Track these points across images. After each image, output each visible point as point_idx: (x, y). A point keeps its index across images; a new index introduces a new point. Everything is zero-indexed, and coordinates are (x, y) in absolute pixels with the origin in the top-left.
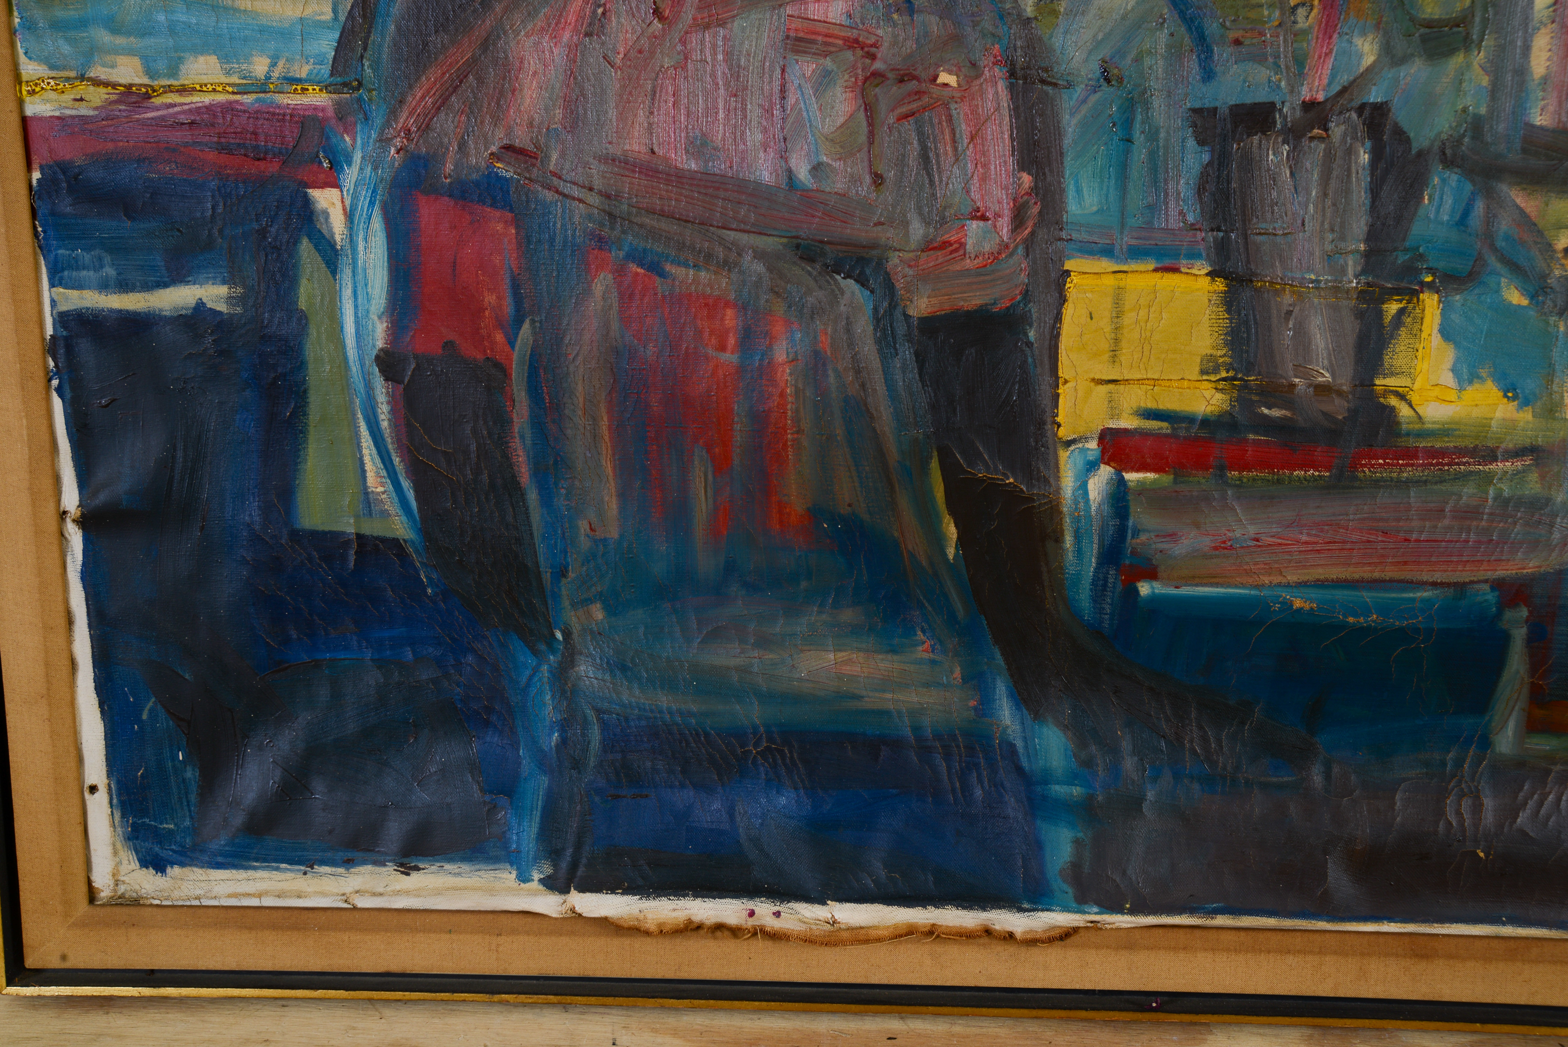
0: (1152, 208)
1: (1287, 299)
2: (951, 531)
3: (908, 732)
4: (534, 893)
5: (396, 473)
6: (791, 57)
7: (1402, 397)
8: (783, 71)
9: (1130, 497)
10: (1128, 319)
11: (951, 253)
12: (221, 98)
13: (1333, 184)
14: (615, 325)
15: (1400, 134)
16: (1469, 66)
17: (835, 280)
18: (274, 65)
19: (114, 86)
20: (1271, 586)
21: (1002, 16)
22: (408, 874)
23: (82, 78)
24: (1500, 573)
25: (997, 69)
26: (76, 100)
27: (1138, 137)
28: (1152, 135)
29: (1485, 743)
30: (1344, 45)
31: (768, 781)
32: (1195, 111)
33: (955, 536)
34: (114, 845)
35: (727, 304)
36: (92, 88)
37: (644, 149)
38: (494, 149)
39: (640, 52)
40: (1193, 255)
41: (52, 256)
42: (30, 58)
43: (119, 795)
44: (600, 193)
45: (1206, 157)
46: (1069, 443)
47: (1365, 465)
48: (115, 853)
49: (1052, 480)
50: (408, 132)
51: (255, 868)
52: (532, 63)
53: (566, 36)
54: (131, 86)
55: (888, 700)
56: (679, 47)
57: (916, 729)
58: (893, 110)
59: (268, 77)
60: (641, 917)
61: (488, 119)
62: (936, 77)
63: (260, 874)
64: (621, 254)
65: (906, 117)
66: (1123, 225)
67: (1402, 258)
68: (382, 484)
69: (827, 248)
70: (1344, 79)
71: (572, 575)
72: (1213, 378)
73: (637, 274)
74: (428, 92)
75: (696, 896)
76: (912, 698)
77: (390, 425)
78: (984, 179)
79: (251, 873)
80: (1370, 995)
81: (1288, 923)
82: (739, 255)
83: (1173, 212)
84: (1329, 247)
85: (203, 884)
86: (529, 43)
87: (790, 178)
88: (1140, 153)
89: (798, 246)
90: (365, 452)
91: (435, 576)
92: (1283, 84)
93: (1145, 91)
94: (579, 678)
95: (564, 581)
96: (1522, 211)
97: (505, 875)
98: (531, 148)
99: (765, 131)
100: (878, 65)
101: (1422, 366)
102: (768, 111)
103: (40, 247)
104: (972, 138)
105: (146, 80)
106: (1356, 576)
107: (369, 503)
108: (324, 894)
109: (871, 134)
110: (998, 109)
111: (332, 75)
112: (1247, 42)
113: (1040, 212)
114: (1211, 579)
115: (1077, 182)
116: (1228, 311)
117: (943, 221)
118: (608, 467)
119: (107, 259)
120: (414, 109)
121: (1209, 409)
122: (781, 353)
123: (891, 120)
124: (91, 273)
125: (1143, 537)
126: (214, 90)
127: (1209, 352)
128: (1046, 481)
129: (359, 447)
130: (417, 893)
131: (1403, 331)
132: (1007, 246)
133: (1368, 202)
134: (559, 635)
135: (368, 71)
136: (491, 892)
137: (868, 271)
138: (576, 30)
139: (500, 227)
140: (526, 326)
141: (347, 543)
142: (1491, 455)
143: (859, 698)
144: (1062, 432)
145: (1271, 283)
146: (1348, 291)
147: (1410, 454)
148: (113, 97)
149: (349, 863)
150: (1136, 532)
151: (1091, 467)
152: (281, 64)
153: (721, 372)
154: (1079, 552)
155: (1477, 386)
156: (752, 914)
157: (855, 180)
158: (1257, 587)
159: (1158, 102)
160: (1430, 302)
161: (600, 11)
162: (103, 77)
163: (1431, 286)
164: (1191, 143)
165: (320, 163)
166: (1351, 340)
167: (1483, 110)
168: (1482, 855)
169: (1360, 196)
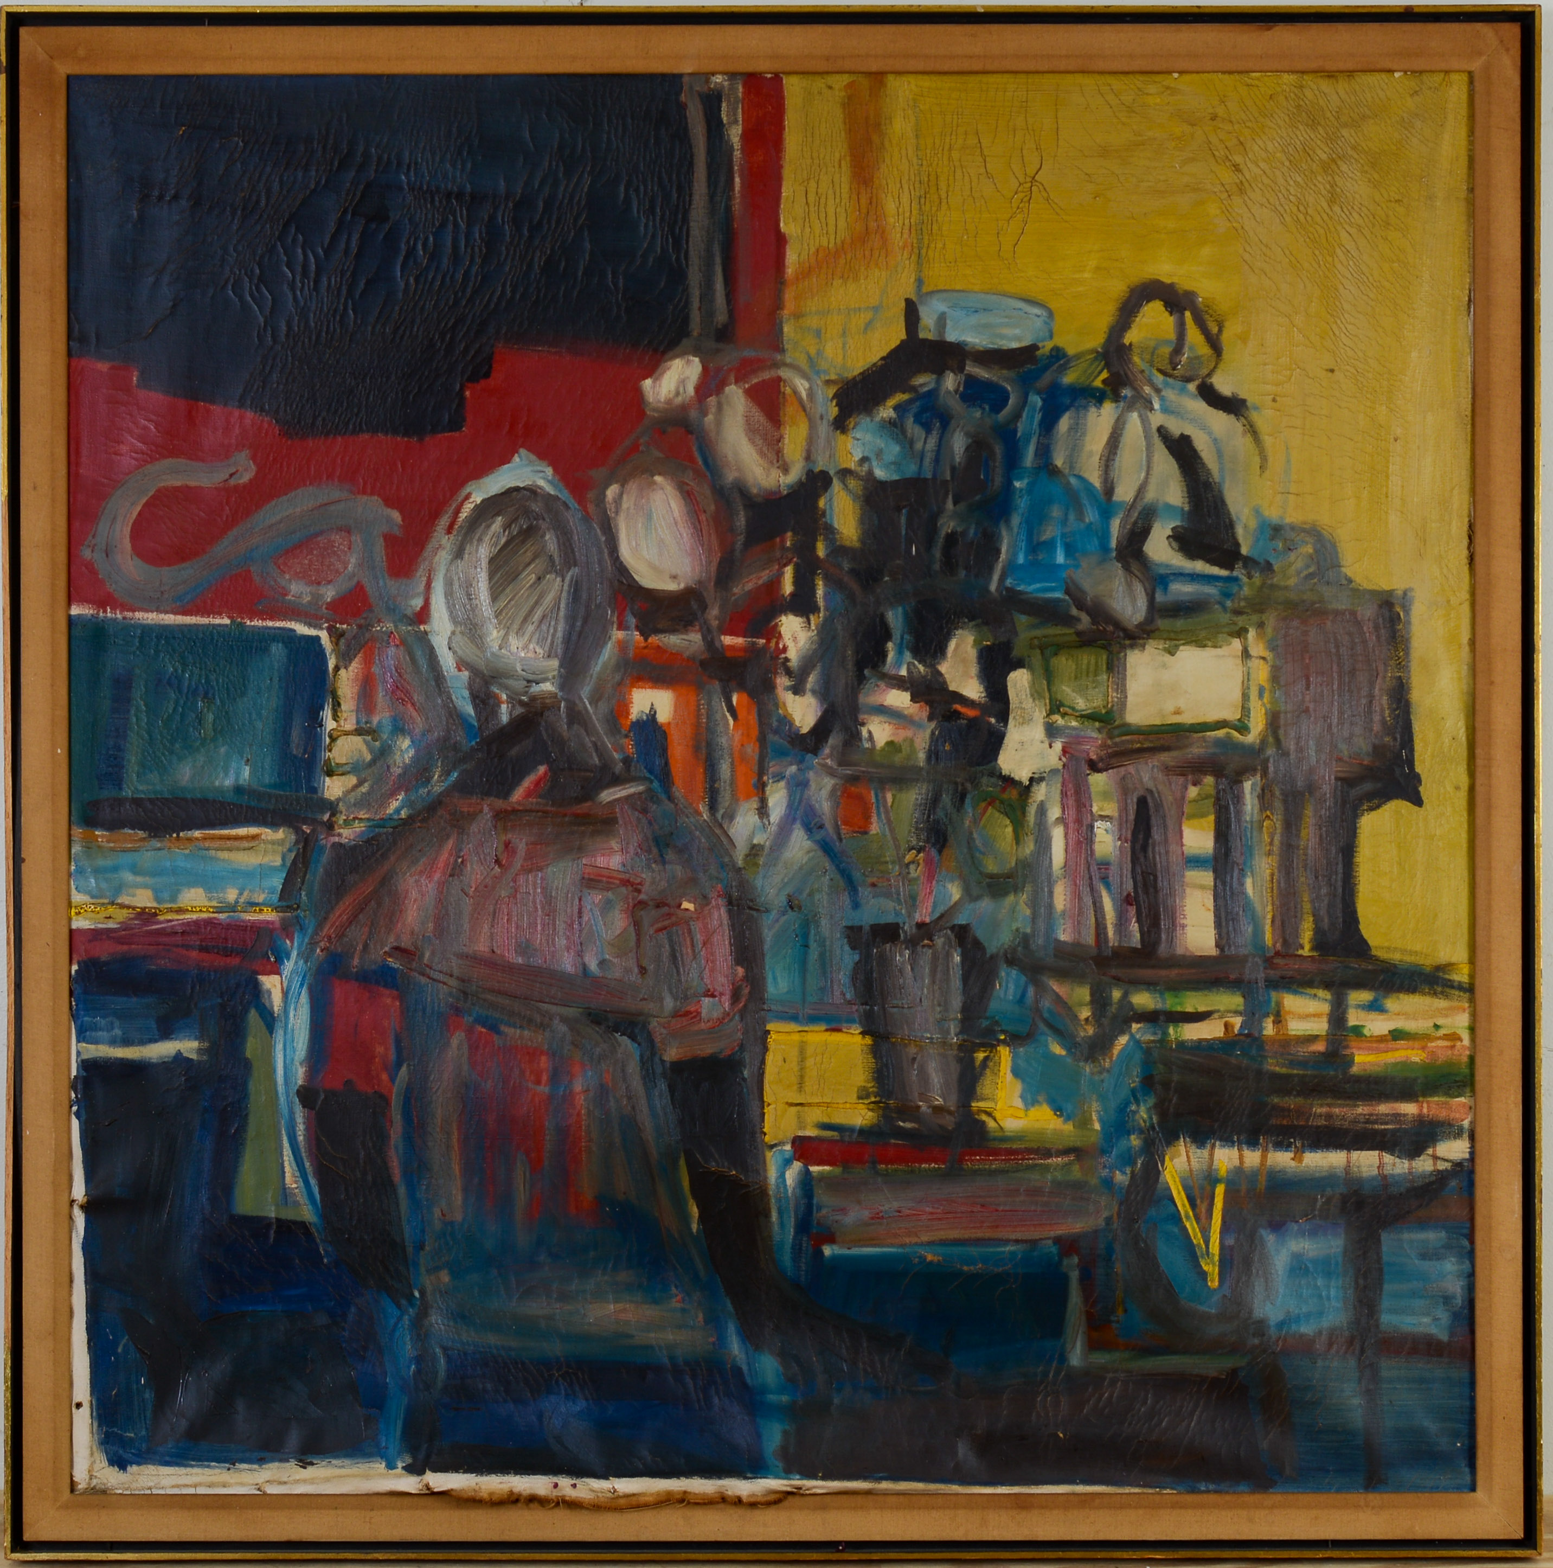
0: (822, 989)
1: (912, 1050)
2: (695, 1211)
3: (666, 1360)
4: (399, 1476)
5: (306, 1174)
6: (586, 891)
7: (989, 1114)
8: (580, 900)
9: (813, 1183)
10: (810, 1062)
11: (692, 1018)
12: (204, 916)
13: (939, 976)
14: (466, 1067)
15: (977, 944)
16: (1017, 903)
17: (615, 1037)
18: (241, 894)
19: (134, 908)
20: (911, 1245)
21: (723, 866)
22: (305, 1468)
23: (112, 903)
24: (1059, 1232)
25: (720, 900)
26: (106, 918)
27: (813, 945)
28: (822, 943)
29: (1063, 1358)
30: (941, 888)
31: (567, 1395)
32: (847, 927)
33: (697, 1215)
34: (91, 1448)
35: (542, 1053)
36: (118, 910)
37: (487, 949)
38: (387, 949)
39: (486, 887)
40: (851, 1021)
41: (79, 1022)
42: (79, 892)
43: (98, 1409)
44: (458, 978)
45: (857, 957)
46: (772, 1147)
47: (967, 1160)
48: (92, 1454)
49: (761, 1172)
50: (329, 938)
51: (192, 1466)
52: (414, 894)
53: (437, 877)
54: (145, 908)
55: (653, 1337)
56: (512, 884)
57: (671, 1358)
58: (652, 926)
59: (237, 902)
60: (477, 1488)
61: (383, 930)
62: (680, 905)
63: (196, 1470)
64: (471, 1019)
65: (660, 930)
66: (804, 1001)
67: (985, 1023)
68: (296, 1182)
69: (609, 1015)
70: (941, 909)
71: (427, 1248)
72: (866, 1101)
73: (481, 1032)
74: (344, 911)
75: (516, 1474)
76: (670, 1336)
77: (304, 1139)
78: (712, 971)
79: (189, 1470)
80: (990, 1539)
81: (932, 1487)
82: (551, 1019)
83: (837, 993)
84: (938, 1016)
85: (154, 1478)
86: (411, 881)
87: (585, 969)
88: (814, 954)
89: (590, 1014)
90: (286, 1158)
91: (330, 1249)
92: (903, 911)
93: (816, 915)
94: (431, 1325)
95: (422, 1253)
96: (1057, 995)
97: (377, 1465)
98: (412, 948)
99: (568, 938)
100: (642, 897)
101: (1001, 1094)
102: (571, 925)
103: (72, 1016)
104: (704, 944)
105: (155, 905)
106: (966, 1236)
107: (286, 1196)
108: (242, 1484)
109: (638, 941)
110: (721, 925)
111: (280, 900)
112: (880, 885)
113: (749, 993)
114: (871, 1242)
115: (773, 972)
116: (875, 1057)
117: (686, 998)
118: (456, 1168)
119: (117, 1023)
120: (334, 923)
121: (865, 1122)
122: (578, 1086)
123: (651, 931)
124: (105, 1033)
125: (824, 1211)
126: (201, 911)
127: (863, 1084)
128: (758, 1172)
129: (282, 1155)
130: (312, 1481)
131: (988, 1071)
132: (728, 1014)
133: (961, 987)
134: (417, 1294)
135: (304, 898)
136: (367, 1477)
137: (637, 1031)
138: (444, 873)
139: (389, 1001)
140: (404, 1069)
141: (269, 1225)
142: (1048, 1153)
143: (631, 1337)
144: (767, 1139)
145: (902, 1039)
146: (951, 1045)
147: (996, 1152)
148: (132, 916)
149: (261, 1461)
150: (819, 1208)
151: (787, 1163)
152: (246, 893)
153: (537, 1100)
154: (782, 1225)
155: (1037, 1107)
156: (556, 1486)
157: (628, 971)
158: (902, 1246)
159: (824, 922)
160: (1004, 1053)
161: (460, 860)
162: (127, 903)
163: (1004, 1042)
164: (847, 948)
165: (269, 958)
166: (955, 1076)
167: (1028, 930)
168: (1061, 1435)
169: (956, 982)
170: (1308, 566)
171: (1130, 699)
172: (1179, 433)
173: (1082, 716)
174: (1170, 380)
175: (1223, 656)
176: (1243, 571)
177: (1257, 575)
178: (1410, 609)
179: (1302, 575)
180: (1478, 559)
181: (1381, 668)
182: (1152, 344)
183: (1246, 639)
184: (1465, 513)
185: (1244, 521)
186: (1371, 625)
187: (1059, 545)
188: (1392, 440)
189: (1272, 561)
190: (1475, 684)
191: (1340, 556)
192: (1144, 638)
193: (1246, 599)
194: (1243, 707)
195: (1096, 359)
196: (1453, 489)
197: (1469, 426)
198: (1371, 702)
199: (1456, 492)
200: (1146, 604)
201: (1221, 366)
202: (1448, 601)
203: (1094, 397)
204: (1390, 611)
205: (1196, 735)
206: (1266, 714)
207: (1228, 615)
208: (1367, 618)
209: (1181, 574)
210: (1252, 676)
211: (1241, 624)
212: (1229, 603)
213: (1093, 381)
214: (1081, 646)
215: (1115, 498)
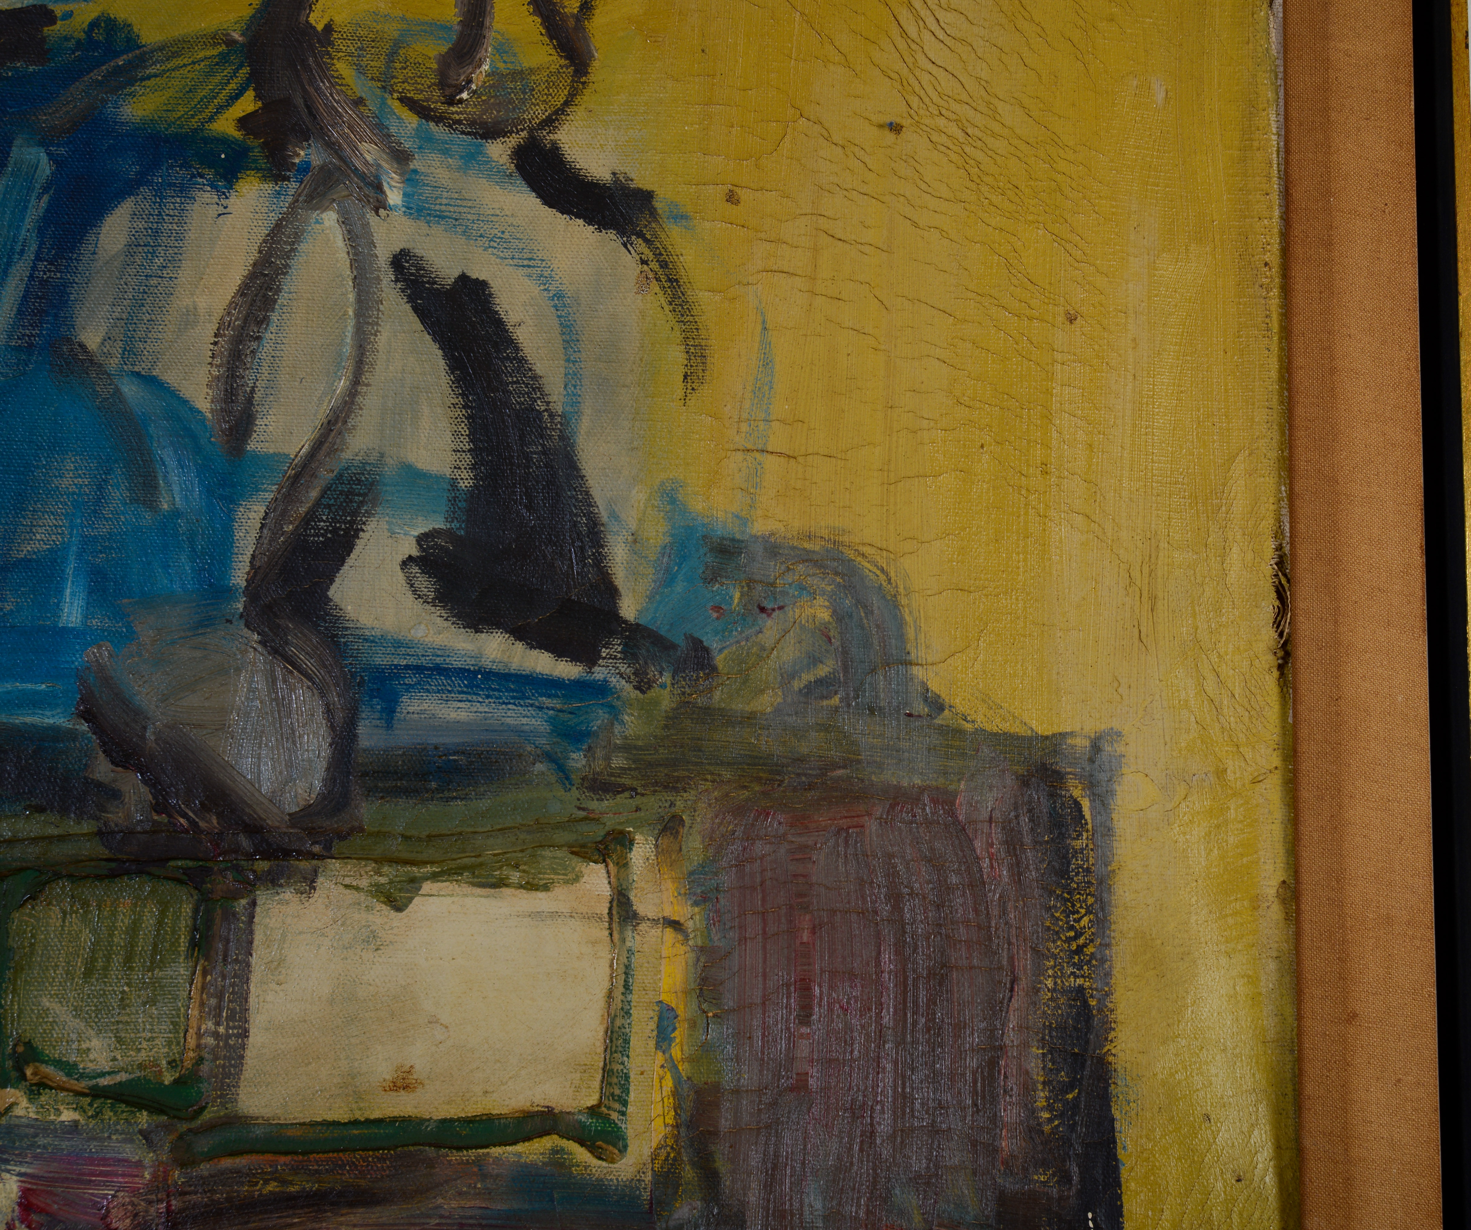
170: (814, 661)
171: (257, 1038)
172: (456, 273)
173: (96, 1093)
174: (438, 130)
175: (555, 915)
176: (623, 668)
177: (666, 678)
178: (1112, 793)
179: (797, 685)
180: (1303, 652)
181: (1025, 962)
182: (392, 30)
183: (624, 865)
184: (1267, 525)
185: (633, 525)
186: (997, 835)
187: (70, 570)
188: (1061, 319)
189: (713, 643)
190: (1299, 1017)
191: (910, 633)
192: (314, 856)
193: (627, 748)
194: (607, 1072)
195: (223, 59)
196: (1232, 459)
197: (1275, 292)
198: (993, 1063)
199: (1240, 467)
200: (326, 752)
201: (587, 99)
202: (1221, 773)
203: (209, 160)
204: (1052, 795)
205: (455, 1156)
206: (675, 1093)
207: (575, 793)
208: (985, 815)
209: (440, 670)
210: (640, 978)
211: (611, 822)
212: (577, 760)
213: (211, 119)
214: (113, 875)
215: (252, 445)
